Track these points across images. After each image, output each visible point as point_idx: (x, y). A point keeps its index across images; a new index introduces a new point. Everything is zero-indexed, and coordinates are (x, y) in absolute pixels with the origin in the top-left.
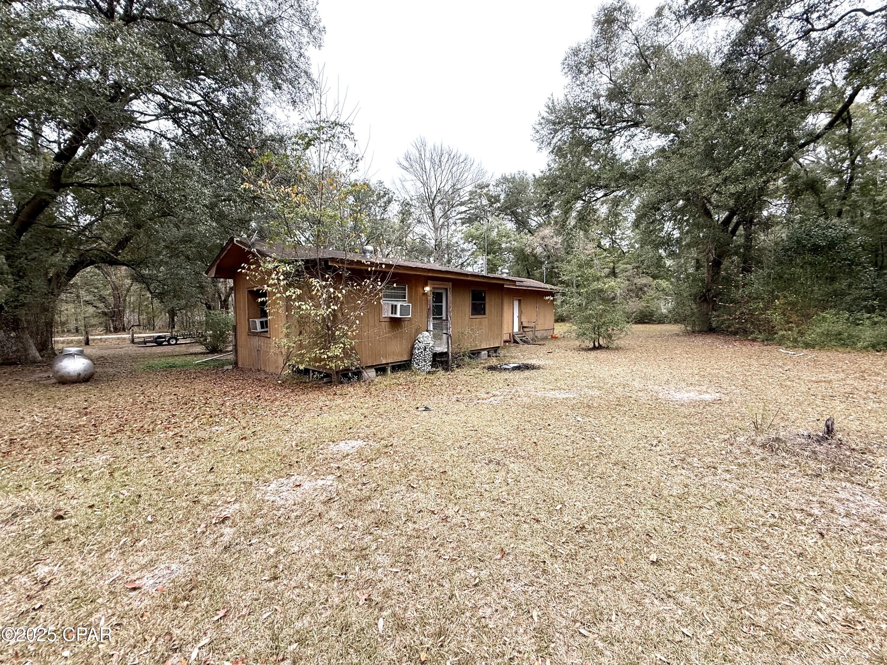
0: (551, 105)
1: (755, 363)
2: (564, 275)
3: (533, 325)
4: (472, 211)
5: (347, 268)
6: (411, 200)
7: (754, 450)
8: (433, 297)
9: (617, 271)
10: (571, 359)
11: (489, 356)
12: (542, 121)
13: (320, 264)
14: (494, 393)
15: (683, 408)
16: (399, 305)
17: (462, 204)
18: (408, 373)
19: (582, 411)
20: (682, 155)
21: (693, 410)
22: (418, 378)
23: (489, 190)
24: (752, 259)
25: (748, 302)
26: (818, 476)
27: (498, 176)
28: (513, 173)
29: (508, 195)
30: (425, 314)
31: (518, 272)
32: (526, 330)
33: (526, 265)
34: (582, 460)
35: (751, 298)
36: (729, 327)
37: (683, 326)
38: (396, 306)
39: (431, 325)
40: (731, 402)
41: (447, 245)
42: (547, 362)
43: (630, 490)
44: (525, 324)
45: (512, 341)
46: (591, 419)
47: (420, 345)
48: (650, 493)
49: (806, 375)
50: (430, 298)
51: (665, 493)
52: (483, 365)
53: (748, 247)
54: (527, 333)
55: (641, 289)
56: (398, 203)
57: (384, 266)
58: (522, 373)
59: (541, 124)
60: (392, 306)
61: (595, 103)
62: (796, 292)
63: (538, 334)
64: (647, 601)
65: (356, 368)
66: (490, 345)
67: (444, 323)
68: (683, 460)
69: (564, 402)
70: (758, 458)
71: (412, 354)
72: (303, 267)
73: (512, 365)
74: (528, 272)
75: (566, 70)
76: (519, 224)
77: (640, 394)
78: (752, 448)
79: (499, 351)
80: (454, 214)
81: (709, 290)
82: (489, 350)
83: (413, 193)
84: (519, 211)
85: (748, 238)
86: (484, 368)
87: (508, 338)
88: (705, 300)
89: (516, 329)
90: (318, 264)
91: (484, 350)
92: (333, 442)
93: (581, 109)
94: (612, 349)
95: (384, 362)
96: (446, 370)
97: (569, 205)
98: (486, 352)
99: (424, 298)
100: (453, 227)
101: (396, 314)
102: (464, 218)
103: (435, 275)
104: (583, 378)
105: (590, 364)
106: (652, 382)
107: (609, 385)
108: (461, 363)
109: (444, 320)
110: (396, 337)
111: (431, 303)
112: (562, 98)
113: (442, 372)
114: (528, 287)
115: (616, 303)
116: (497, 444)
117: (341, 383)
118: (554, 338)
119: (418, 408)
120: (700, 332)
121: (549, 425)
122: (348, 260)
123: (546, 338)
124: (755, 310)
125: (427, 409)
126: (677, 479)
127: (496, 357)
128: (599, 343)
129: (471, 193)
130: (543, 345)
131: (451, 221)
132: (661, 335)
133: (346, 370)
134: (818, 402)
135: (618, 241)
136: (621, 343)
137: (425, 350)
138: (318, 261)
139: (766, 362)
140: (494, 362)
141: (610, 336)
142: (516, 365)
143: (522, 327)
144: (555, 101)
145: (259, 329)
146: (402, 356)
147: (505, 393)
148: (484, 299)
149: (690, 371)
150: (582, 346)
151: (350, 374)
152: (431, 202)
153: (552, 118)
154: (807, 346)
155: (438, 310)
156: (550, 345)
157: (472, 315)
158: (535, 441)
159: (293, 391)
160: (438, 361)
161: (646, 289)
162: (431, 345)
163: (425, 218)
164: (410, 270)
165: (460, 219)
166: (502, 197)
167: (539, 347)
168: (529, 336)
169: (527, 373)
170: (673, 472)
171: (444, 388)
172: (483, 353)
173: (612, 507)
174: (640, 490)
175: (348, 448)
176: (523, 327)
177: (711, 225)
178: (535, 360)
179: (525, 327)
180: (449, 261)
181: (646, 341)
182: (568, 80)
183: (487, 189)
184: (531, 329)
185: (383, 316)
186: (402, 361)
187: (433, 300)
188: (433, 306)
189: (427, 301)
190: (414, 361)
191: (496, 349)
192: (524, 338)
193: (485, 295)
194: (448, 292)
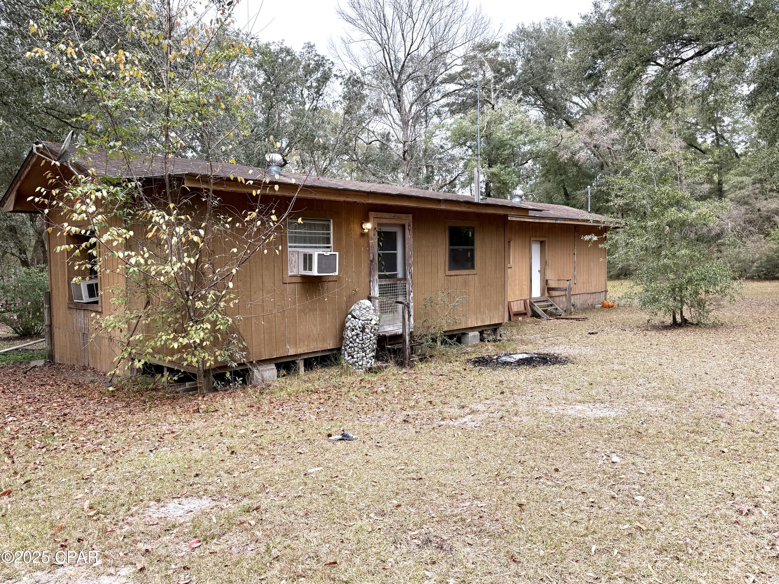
2: (617, 196)
3: (564, 285)
4: (469, 91)
5: (215, 192)
6: (363, 74)
8: (379, 240)
9: (726, 187)
10: (630, 346)
11: (482, 340)
13: (171, 186)
14: (474, 407)
16: (316, 254)
17: (451, 79)
18: (334, 371)
19: (624, 443)
22: (350, 379)
23: (498, 54)
28: (537, 22)
29: (529, 60)
30: (364, 269)
31: (547, 193)
32: (554, 293)
33: (562, 181)
34: (599, 541)
38: (311, 256)
39: (377, 289)
41: (425, 151)
42: (584, 351)
44: (552, 284)
45: (530, 313)
46: (638, 460)
47: (355, 322)
50: (374, 241)
52: (467, 357)
54: (557, 299)
56: (340, 80)
57: (277, 187)
58: (532, 370)
60: (305, 255)
63: (578, 301)
65: (240, 365)
66: (483, 321)
67: (400, 284)
69: (595, 426)
71: (342, 338)
72: (140, 189)
73: (519, 357)
74: (566, 194)
76: (549, 111)
77: (740, 411)
79: (501, 330)
80: (437, 96)
82: (482, 330)
83: (364, 62)
84: (550, 87)
87: (522, 309)
89: (536, 293)
90: (168, 185)
91: (473, 329)
92: (158, 501)
94: (706, 326)
95: (292, 352)
96: (401, 364)
97: (631, 74)
98: (477, 333)
99: (362, 241)
100: (436, 120)
101: (311, 269)
102: (453, 104)
104: (641, 381)
105: (660, 354)
107: (687, 393)
108: (428, 352)
109: (400, 280)
111: (375, 250)
113: (394, 369)
114: (557, 219)
115: (723, 244)
116: (452, 505)
117: (215, 390)
118: (607, 307)
119: (330, 435)
121: (557, 470)
122: (216, 178)
123: (592, 308)
125: (345, 437)
127: (495, 341)
128: (682, 317)
129: (466, 59)
130: (584, 319)
131: (431, 109)
133: (220, 368)
135: (726, 135)
137: (363, 330)
138: (167, 180)
140: (488, 350)
141: (701, 304)
142: (525, 356)
143: (547, 289)
145: (86, 298)
146: (324, 340)
147: (492, 409)
148: (470, 242)
150: (653, 322)
151: (228, 375)
152: (396, 76)
155: (388, 263)
156: (596, 320)
157: (450, 269)
158: (523, 501)
159: (128, 405)
160: (389, 350)
162: (373, 322)
163: (387, 105)
164: (334, 194)
165: (448, 105)
167: (575, 323)
168: (560, 304)
169: (541, 371)
171: (388, 397)
172: (471, 334)
175: (180, 513)
176: (549, 289)
178: (562, 347)
179: (553, 289)
180: (429, 179)
183: (493, 52)
184: (563, 293)
185: (290, 274)
186: (325, 351)
187: (379, 245)
188: (379, 255)
189: (369, 246)
190: (346, 350)
191: (495, 328)
192: (549, 309)
193: (473, 234)
194: (407, 231)
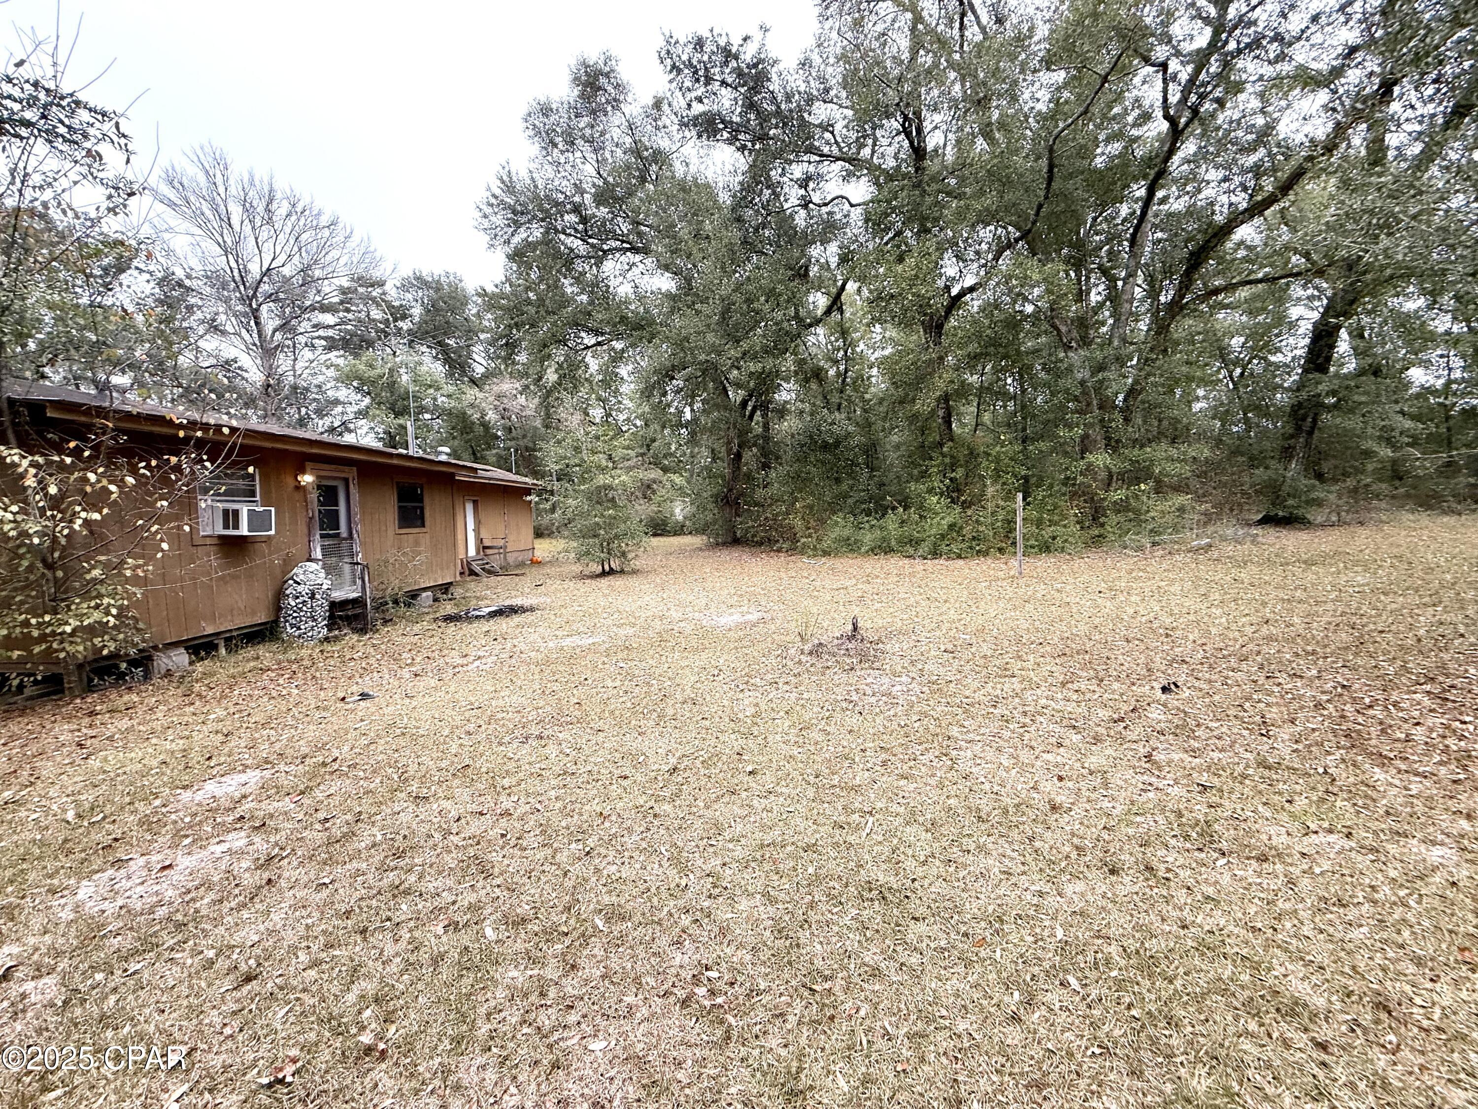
0: (505, 178)
1: (783, 575)
3: (501, 543)
4: (349, 328)
6: (189, 277)
7: (804, 658)
8: (319, 495)
11: (436, 600)
12: (494, 201)
14: (477, 654)
15: (731, 633)
16: (244, 509)
17: (325, 309)
18: (272, 647)
19: (620, 655)
20: (698, 312)
21: (741, 633)
23: (385, 294)
24: (771, 452)
25: (770, 505)
26: (852, 669)
27: (406, 272)
28: (436, 273)
29: (429, 310)
30: (302, 528)
32: (489, 552)
34: (645, 707)
35: (776, 500)
36: (754, 536)
37: (705, 537)
38: (236, 513)
39: (319, 550)
40: (773, 619)
42: (541, 599)
43: (707, 723)
44: (487, 543)
45: (467, 573)
47: (299, 588)
48: (727, 720)
49: (828, 583)
50: (314, 496)
51: (741, 716)
52: (432, 616)
53: (767, 438)
54: (492, 557)
55: (649, 487)
58: (507, 620)
59: (492, 205)
60: (226, 512)
61: (577, 199)
62: (812, 493)
63: (511, 558)
64: (755, 802)
65: (140, 651)
66: (435, 581)
67: (345, 544)
68: (747, 683)
69: (592, 649)
70: (808, 665)
71: (280, 608)
73: (488, 610)
75: (532, 133)
76: (452, 367)
77: (682, 624)
78: (802, 657)
79: (452, 589)
80: (307, 326)
81: (730, 490)
82: (433, 589)
83: (192, 263)
85: (766, 427)
86: (435, 620)
87: (461, 568)
88: (728, 502)
89: (472, 552)
91: (425, 589)
92: (186, 787)
93: (557, 204)
94: (629, 573)
95: (210, 630)
96: (363, 631)
97: (547, 351)
98: (430, 593)
99: (298, 496)
101: (236, 527)
102: (331, 338)
103: (315, 451)
106: (690, 609)
107: (642, 620)
108: (388, 616)
109: (344, 539)
110: (234, 577)
111: (315, 507)
112: (524, 174)
113: (355, 637)
114: (489, 479)
117: (93, 689)
118: (535, 563)
119: (342, 699)
120: (724, 544)
121: (586, 680)
123: (522, 564)
124: (777, 515)
125: (364, 696)
126: (746, 702)
127: (450, 600)
128: (609, 566)
129: (345, 291)
130: (523, 574)
131: (301, 340)
132: (682, 551)
133: (112, 657)
134: (841, 608)
135: (613, 413)
136: (637, 564)
137: (311, 597)
139: (794, 574)
140: (449, 609)
141: (623, 555)
142: (492, 609)
143: (482, 548)
144: (513, 174)
146: (253, 614)
147: (495, 652)
148: (420, 499)
149: (726, 592)
150: (585, 572)
151: (124, 666)
152: (250, 292)
153: (510, 201)
154: (826, 553)
155: (330, 521)
156: (533, 575)
157: (400, 527)
160: (340, 617)
161: (655, 486)
162: (325, 587)
163: (232, 323)
165: (323, 338)
166: (417, 311)
167: (517, 579)
168: (496, 562)
169: (516, 619)
170: (741, 696)
172: (424, 595)
173: (697, 742)
174: (718, 719)
175: (233, 788)
176: (485, 548)
177: (727, 406)
178: (520, 599)
179: (488, 548)
181: (667, 560)
182: (534, 149)
183: (380, 290)
184: (496, 551)
185: (202, 533)
186: (255, 625)
187: (319, 500)
188: (320, 511)
189: (306, 501)
190: (287, 621)
191: (446, 588)
192: (487, 566)
193: (422, 491)
194: (351, 486)
